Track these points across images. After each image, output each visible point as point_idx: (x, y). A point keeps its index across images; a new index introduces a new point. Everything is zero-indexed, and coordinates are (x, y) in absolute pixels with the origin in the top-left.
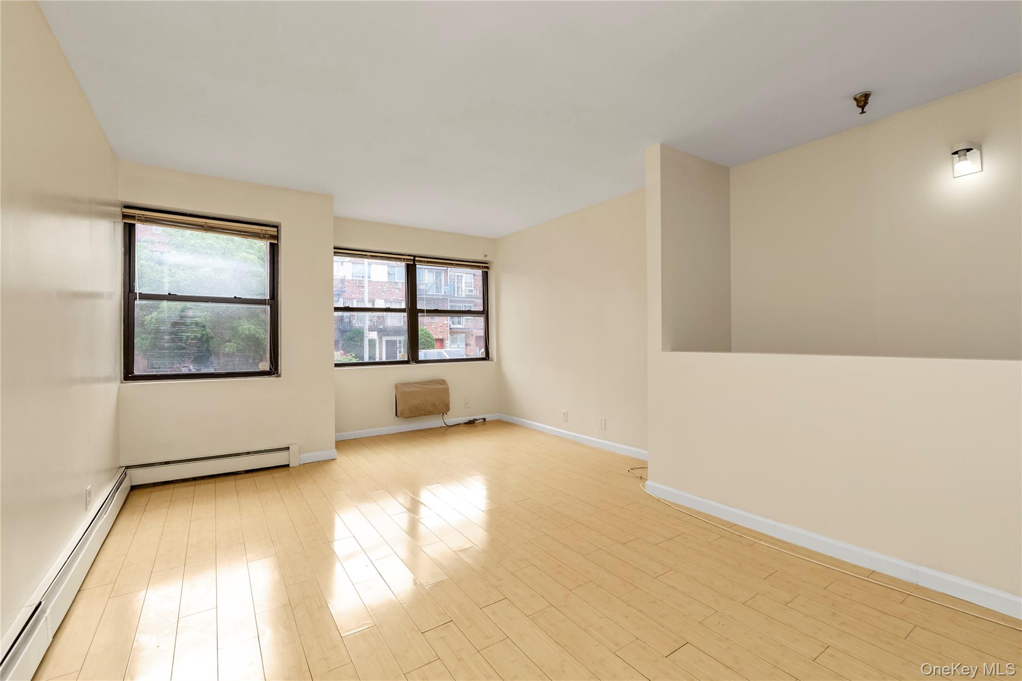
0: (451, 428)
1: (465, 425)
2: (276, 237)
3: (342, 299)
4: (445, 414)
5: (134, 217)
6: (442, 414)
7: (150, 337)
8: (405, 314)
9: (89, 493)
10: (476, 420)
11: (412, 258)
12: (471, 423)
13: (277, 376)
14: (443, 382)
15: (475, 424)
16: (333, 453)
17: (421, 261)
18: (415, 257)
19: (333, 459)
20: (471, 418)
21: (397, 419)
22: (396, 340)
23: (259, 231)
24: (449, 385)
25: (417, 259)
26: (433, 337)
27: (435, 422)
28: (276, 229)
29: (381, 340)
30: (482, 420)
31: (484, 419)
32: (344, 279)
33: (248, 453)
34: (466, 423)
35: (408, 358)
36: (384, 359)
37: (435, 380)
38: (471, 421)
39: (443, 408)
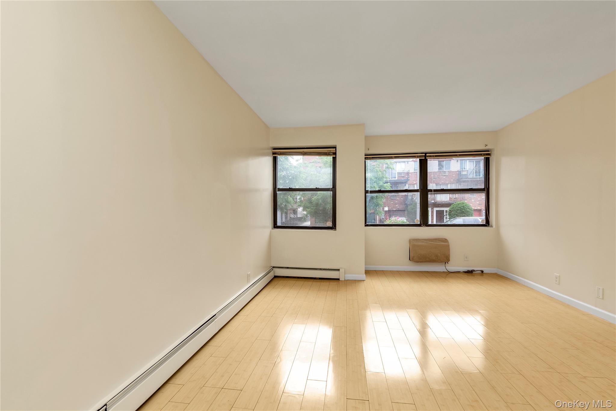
0: (451, 274)
1: (464, 273)
2: (335, 154)
3: (408, 185)
4: (447, 263)
5: (276, 153)
6: (445, 263)
7: (314, 208)
8: (419, 193)
9: (248, 276)
10: (474, 271)
11: (424, 155)
12: (470, 272)
13: (335, 230)
14: (445, 240)
15: (473, 274)
16: (363, 276)
17: (431, 156)
18: (426, 153)
19: (363, 280)
20: (470, 269)
21: (410, 261)
22: (444, 210)
23: (327, 152)
24: (449, 243)
25: (427, 155)
26: (472, 208)
27: (439, 268)
28: (335, 149)
29: (432, 210)
30: (481, 272)
31: (482, 271)
32: (409, 172)
33: (321, 269)
34: (465, 272)
35: (420, 223)
36: (435, 223)
37: (439, 239)
38: (469, 271)
39: (446, 260)
